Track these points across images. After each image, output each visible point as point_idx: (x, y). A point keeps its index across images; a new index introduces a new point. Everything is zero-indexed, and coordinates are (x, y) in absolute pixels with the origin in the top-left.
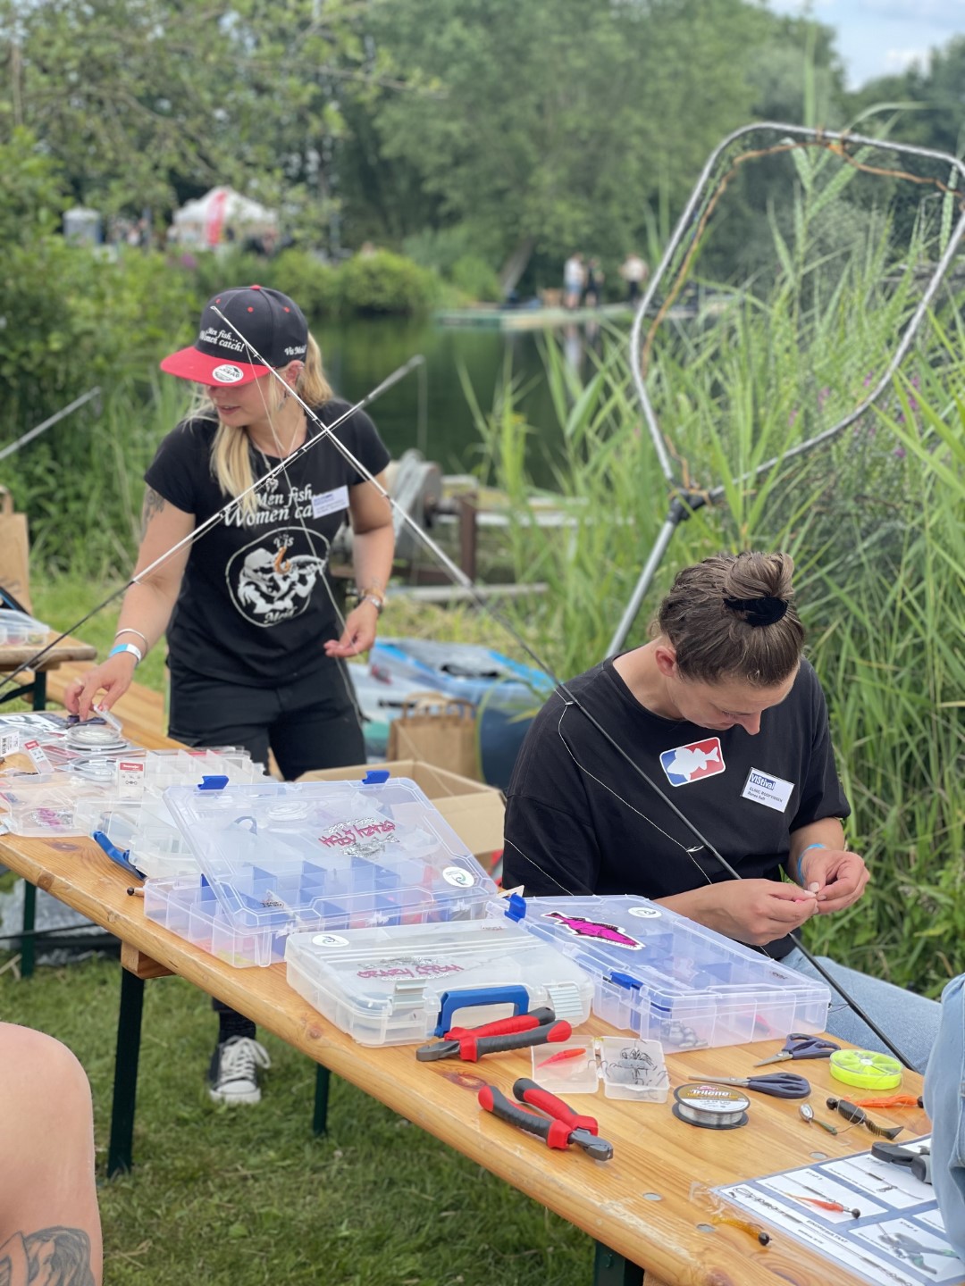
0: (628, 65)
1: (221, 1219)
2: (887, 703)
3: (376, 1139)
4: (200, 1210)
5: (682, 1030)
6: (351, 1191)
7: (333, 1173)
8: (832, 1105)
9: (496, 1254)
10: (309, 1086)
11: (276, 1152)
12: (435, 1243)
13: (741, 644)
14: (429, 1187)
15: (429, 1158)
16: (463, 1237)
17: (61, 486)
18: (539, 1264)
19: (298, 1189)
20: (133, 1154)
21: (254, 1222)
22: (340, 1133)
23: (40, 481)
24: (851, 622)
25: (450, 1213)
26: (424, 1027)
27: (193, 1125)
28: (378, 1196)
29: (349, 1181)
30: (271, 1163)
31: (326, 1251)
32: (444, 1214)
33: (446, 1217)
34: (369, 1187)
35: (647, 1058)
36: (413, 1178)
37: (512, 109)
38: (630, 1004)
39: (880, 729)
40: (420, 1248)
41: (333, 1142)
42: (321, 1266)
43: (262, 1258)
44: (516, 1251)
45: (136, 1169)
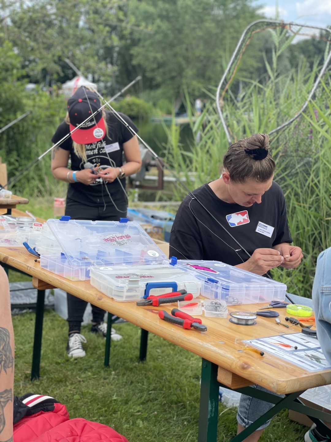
0: (217, 34)
1: (71, 394)
2: (307, 220)
3: (127, 369)
4: (64, 391)
5: (233, 298)
6: (118, 385)
7: (111, 379)
8: (287, 320)
9: (169, 405)
10: (103, 352)
11: (91, 373)
12: (147, 401)
13: (252, 167)
14: (145, 383)
15: (145, 374)
16: (157, 400)
17: (20, 165)
18: (184, 408)
19: (99, 385)
20: (40, 373)
21: (83, 395)
22: (114, 367)
23: (13, 164)
24: (294, 191)
25: (153, 392)
26: (140, 295)
27: (62, 365)
28: (127, 387)
29: (117, 382)
30: (89, 376)
31: (108, 404)
32: (150, 392)
33: (151, 393)
34: (124, 384)
35: (220, 304)
36: (140, 381)
37: (177, 49)
38: (214, 289)
39: (304, 228)
40: (143, 403)
41: (111, 369)
42: (106, 409)
43: (85, 406)
44: (176, 404)
45: (41, 378)
